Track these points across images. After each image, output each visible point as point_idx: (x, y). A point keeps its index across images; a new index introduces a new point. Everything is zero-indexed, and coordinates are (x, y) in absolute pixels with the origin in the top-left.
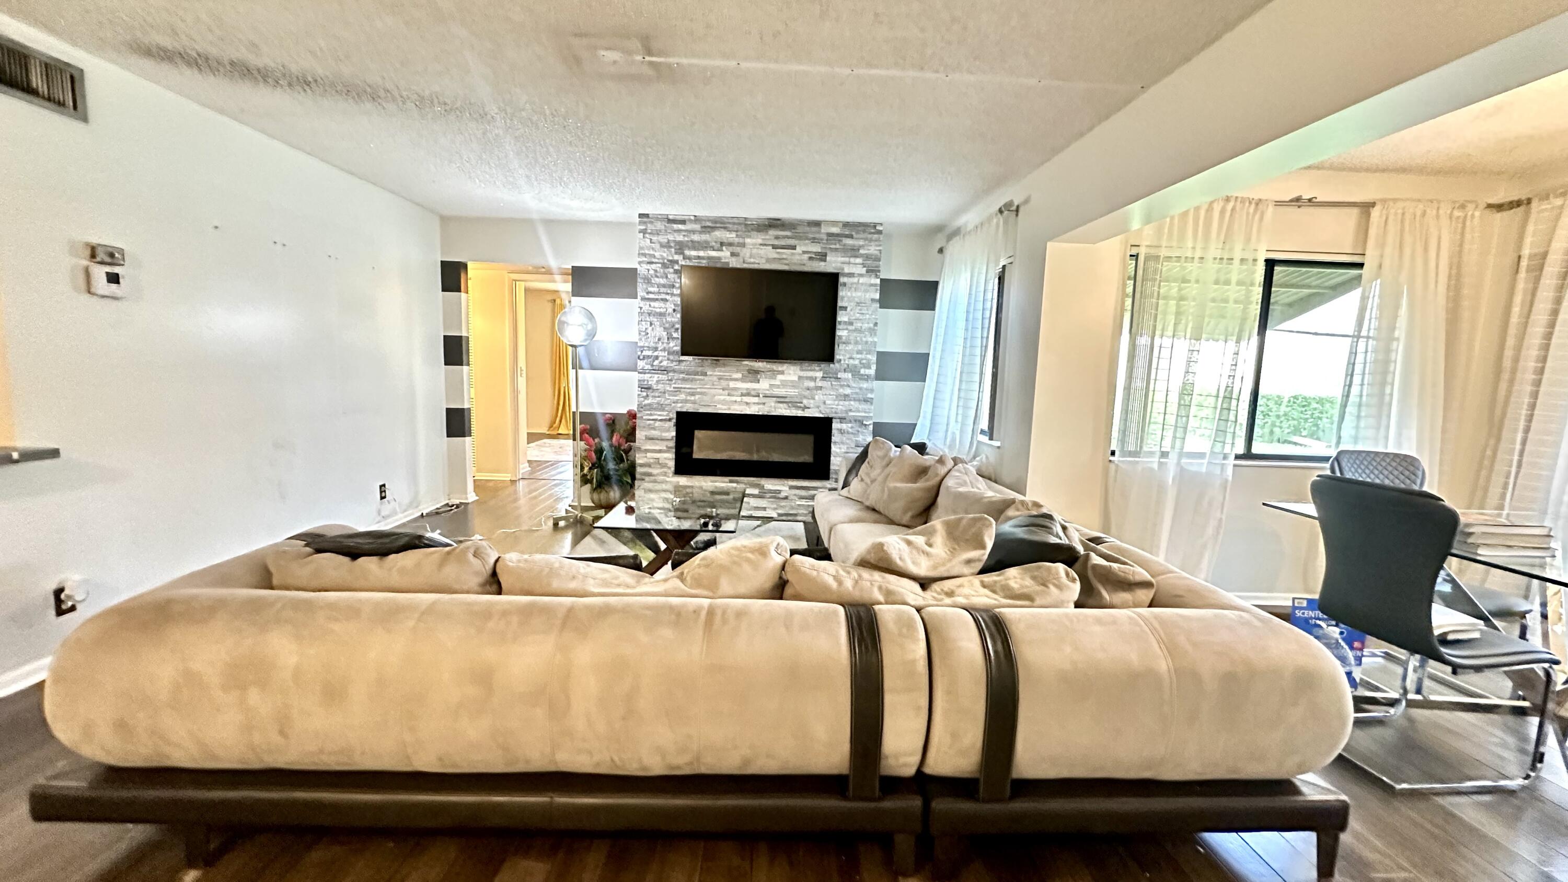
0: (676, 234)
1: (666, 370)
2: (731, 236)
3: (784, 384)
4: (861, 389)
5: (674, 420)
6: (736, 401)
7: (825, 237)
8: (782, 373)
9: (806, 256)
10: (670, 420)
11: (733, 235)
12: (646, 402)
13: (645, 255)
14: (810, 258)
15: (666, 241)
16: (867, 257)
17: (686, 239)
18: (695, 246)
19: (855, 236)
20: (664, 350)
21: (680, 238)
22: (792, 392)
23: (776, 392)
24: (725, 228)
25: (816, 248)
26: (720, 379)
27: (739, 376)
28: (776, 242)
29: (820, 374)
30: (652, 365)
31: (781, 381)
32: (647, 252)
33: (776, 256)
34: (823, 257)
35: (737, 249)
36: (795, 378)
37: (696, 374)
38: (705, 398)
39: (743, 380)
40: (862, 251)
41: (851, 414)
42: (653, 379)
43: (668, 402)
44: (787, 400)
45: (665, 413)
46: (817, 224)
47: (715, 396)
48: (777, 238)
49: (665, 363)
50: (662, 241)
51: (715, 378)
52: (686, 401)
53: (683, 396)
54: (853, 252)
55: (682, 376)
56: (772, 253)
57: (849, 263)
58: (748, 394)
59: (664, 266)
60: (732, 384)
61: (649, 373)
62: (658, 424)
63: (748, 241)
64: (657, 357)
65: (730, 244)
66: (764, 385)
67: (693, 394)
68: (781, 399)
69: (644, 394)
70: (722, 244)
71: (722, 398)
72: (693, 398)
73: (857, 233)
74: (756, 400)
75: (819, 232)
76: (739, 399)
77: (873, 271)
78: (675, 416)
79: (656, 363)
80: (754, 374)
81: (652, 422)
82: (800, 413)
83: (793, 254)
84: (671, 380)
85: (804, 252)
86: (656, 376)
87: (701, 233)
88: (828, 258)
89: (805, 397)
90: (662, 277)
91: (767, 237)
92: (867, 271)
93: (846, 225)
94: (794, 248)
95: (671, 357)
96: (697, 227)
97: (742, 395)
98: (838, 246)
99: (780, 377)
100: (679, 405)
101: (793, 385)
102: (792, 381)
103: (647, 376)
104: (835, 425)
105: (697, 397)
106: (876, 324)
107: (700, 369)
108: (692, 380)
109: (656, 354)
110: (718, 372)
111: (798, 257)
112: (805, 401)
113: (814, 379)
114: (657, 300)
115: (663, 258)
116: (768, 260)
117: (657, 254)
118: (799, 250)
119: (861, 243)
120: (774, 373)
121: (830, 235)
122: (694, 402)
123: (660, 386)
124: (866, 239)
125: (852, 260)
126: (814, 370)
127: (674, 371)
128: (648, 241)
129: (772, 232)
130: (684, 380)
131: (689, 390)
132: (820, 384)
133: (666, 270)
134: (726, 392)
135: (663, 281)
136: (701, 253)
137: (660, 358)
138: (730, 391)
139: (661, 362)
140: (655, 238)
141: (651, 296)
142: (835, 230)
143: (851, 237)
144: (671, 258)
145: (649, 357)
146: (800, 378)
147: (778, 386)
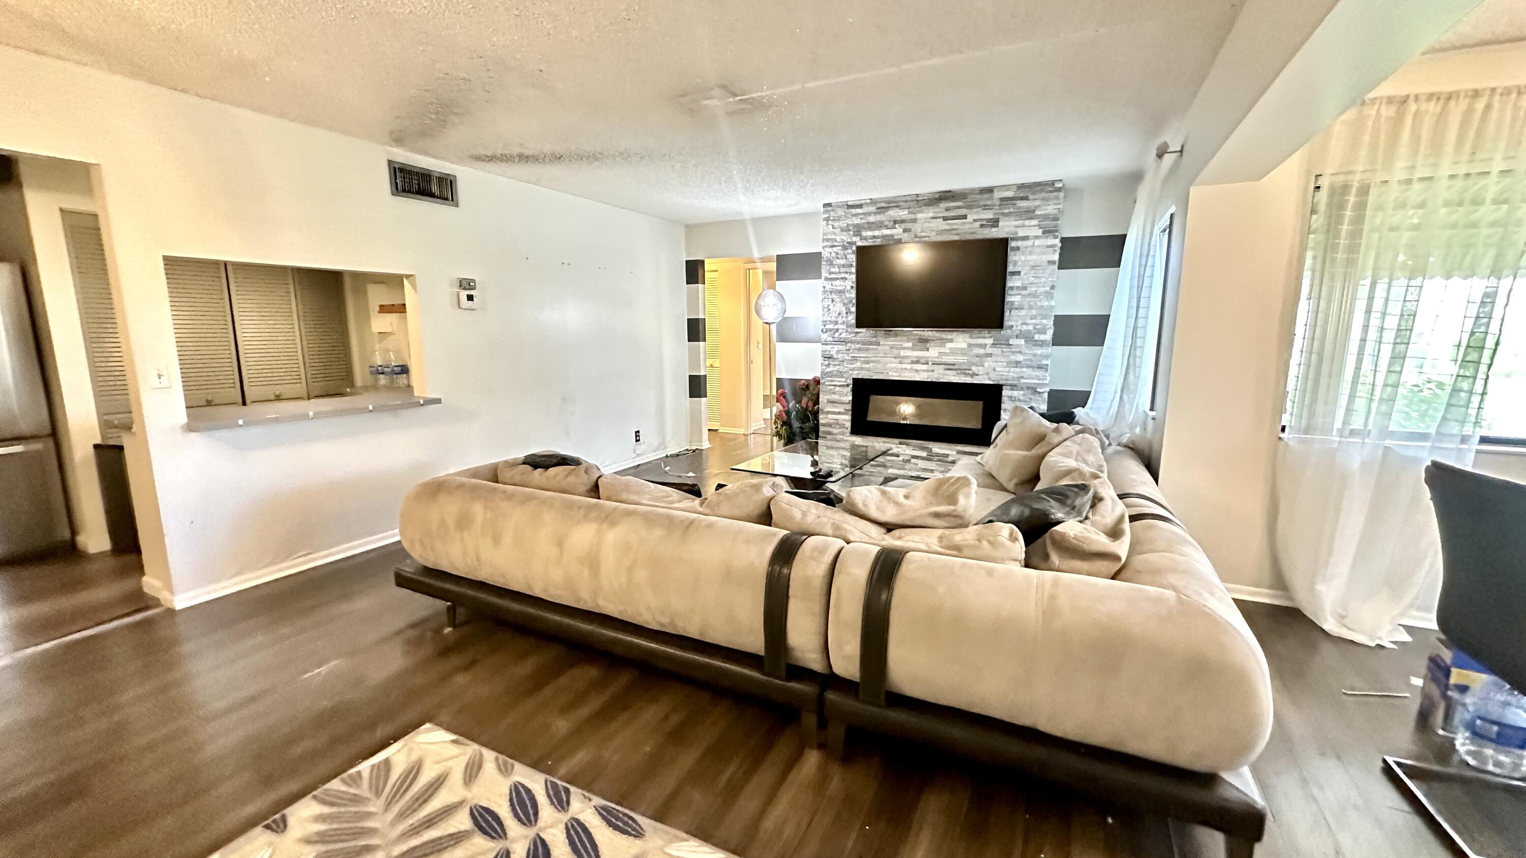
0: (854, 218)
1: (844, 342)
2: (903, 214)
3: (953, 352)
4: (1035, 355)
5: (851, 386)
6: (906, 369)
7: (998, 203)
8: (951, 341)
9: (978, 224)
10: (848, 385)
11: (906, 212)
12: (829, 370)
13: (827, 240)
14: (982, 226)
15: (845, 225)
16: (1045, 217)
17: (863, 221)
18: (871, 226)
19: (1030, 197)
20: (843, 323)
21: (857, 221)
22: (960, 359)
23: (945, 359)
24: (897, 207)
25: (989, 215)
26: (891, 348)
27: (910, 344)
28: (947, 214)
29: (990, 341)
30: (834, 337)
31: (951, 349)
32: (829, 237)
33: (947, 227)
34: (995, 223)
35: (909, 225)
36: (965, 346)
37: (871, 343)
38: (878, 365)
39: (913, 349)
40: (1038, 213)
41: (1023, 381)
42: (833, 350)
43: (845, 370)
44: (956, 367)
45: (843, 380)
46: (990, 190)
47: (887, 364)
48: (947, 209)
49: (844, 335)
50: (843, 225)
51: (887, 348)
52: (862, 369)
53: (858, 364)
54: (1029, 214)
55: (858, 346)
56: (942, 225)
57: (1024, 226)
58: (917, 362)
59: (844, 248)
60: (903, 353)
61: (830, 344)
62: (837, 389)
63: (919, 216)
64: (837, 330)
65: (903, 221)
66: (933, 352)
67: (868, 363)
68: (950, 367)
69: (827, 363)
70: (895, 222)
71: (894, 365)
72: (867, 366)
73: (1033, 193)
74: (925, 367)
75: (992, 198)
76: (909, 367)
77: (1048, 232)
78: (851, 382)
79: (837, 335)
80: (924, 342)
81: (833, 387)
82: (968, 380)
83: (963, 224)
84: (849, 350)
85: (975, 221)
86: (837, 346)
87: (875, 213)
88: (1000, 224)
89: (974, 364)
90: (842, 258)
91: (938, 210)
92: (1044, 233)
93: (1021, 187)
94: (965, 217)
95: (849, 330)
96: (872, 209)
97: (912, 362)
98: (1011, 210)
99: (949, 345)
100: (856, 372)
101: (963, 352)
102: (962, 349)
103: (829, 347)
104: (1005, 392)
105: (871, 365)
106: (1053, 287)
107: (874, 339)
108: (867, 350)
109: (836, 327)
110: (891, 341)
111: (968, 226)
112: (974, 369)
113: (984, 346)
114: (838, 278)
115: (843, 241)
116: (940, 232)
117: (838, 238)
118: (970, 218)
119: (1037, 203)
120: (943, 341)
121: (1003, 199)
122: (869, 370)
123: (840, 356)
124: (1043, 199)
125: (1027, 222)
126: (984, 337)
127: (851, 342)
128: (831, 227)
129: (944, 205)
130: (859, 349)
131: (863, 359)
132: (989, 350)
133: (846, 252)
134: (898, 360)
135: (842, 262)
136: (877, 233)
137: (840, 331)
138: (901, 359)
139: (841, 334)
140: (836, 224)
141: (833, 276)
142: (1009, 194)
143: (1026, 198)
144: (849, 240)
145: (831, 330)
146: (970, 345)
147: (946, 354)
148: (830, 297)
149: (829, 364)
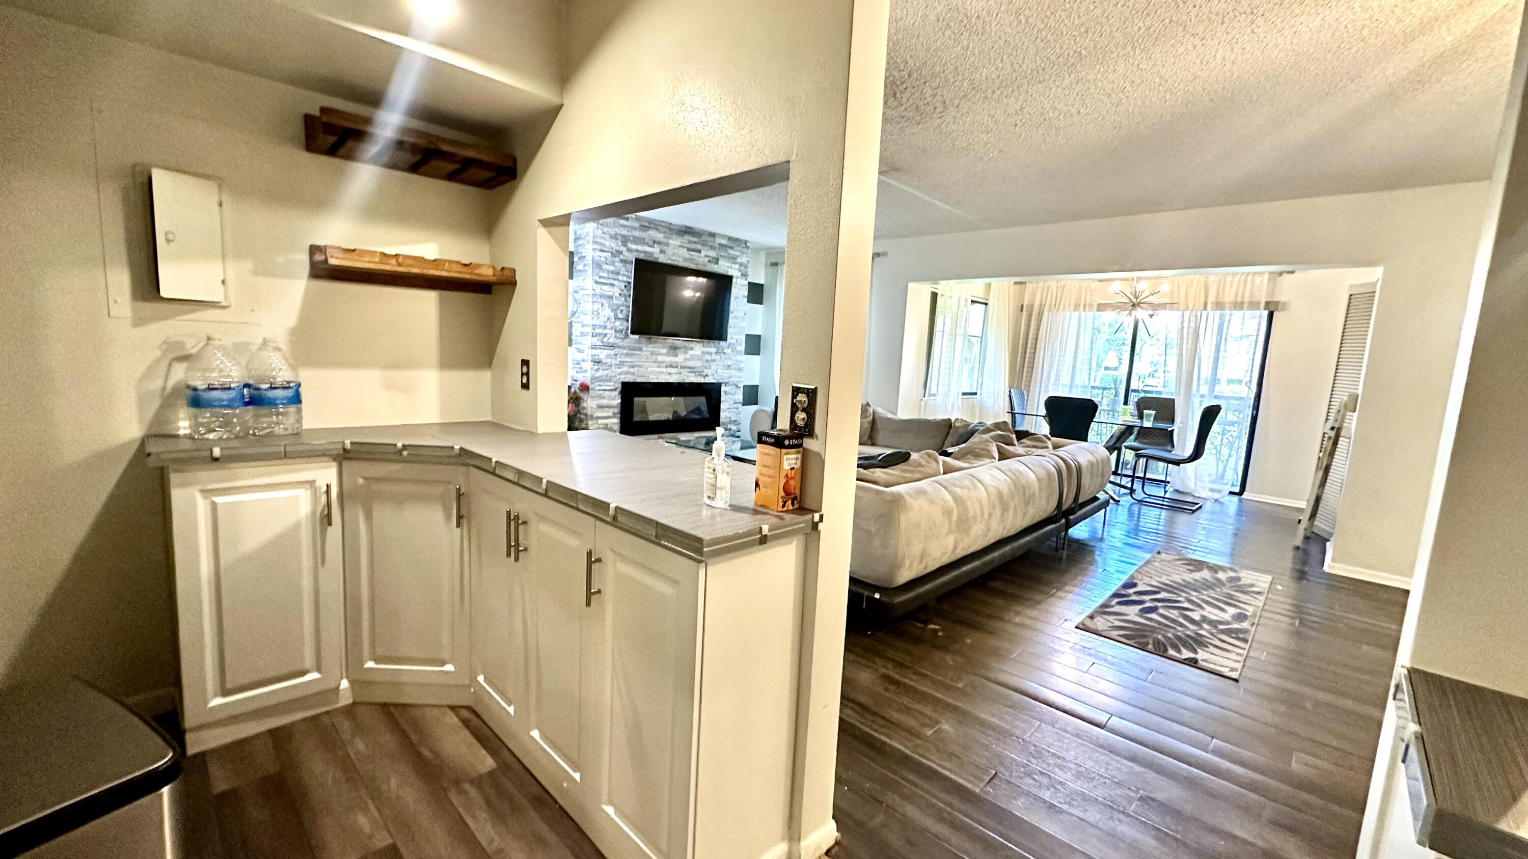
0: (621, 228)
1: (612, 346)
2: (660, 236)
3: (693, 358)
4: (737, 361)
5: (619, 390)
6: (662, 372)
7: (718, 246)
8: (692, 349)
9: (706, 259)
10: (615, 390)
11: (662, 236)
12: (598, 374)
13: (597, 243)
14: (709, 261)
15: (614, 233)
16: (741, 265)
17: (629, 233)
18: (637, 241)
19: (735, 248)
20: (612, 328)
21: (625, 232)
22: (698, 364)
23: (688, 363)
24: (657, 229)
25: (713, 254)
26: (651, 354)
27: (664, 351)
28: (689, 246)
29: (713, 350)
30: (602, 342)
31: (691, 355)
32: (599, 241)
33: (688, 256)
34: (716, 261)
35: (665, 248)
36: (699, 353)
37: (635, 349)
38: (642, 369)
39: (668, 355)
40: (738, 260)
41: (731, 379)
42: (603, 354)
43: (614, 374)
44: (695, 370)
45: (612, 384)
46: (713, 235)
47: (647, 368)
48: (690, 242)
49: (612, 340)
50: (611, 232)
51: (649, 353)
52: (628, 373)
53: (625, 369)
54: (733, 259)
55: (625, 351)
56: (684, 253)
57: (731, 268)
58: (671, 366)
59: (613, 255)
60: (660, 358)
61: (600, 349)
62: (607, 393)
63: (671, 242)
64: (606, 335)
65: (659, 243)
66: (680, 358)
67: (633, 367)
68: (692, 369)
69: (596, 367)
70: (654, 242)
71: (654, 369)
72: (632, 370)
73: (736, 245)
74: (675, 370)
75: (714, 242)
76: (665, 370)
77: (744, 275)
78: (620, 386)
79: (605, 340)
80: (674, 349)
81: (602, 392)
82: (701, 380)
83: (699, 257)
84: (616, 355)
85: (706, 256)
86: (605, 351)
87: (640, 230)
88: (720, 263)
89: (706, 368)
90: (611, 265)
91: (684, 241)
92: (742, 275)
93: (730, 239)
94: (700, 252)
95: (618, 335)
96: (637, 225)
97: (667, 367)
98: (725, 254)
99: (691, 352)
100: (623, 376)
101: (700, 358)
102: (698, 356)
103: (597, 352)
104: (723, 388)
105: (636, 369)
106: (745, 314)
107: (637, 346)
108: (632, 355)
109: (605, 331)
110: (650, 348)
111: (701, 259)
112: (706, 371)
113: (711, 354)
114: (606, 284)
115: (612, 249)
116: (685, 259)
117: (607, 243)
118: (703, 253)
119: (738, 253)
120: (687, 349)
121: (720, 245)
122: (633, 374)
123: (608, 361)
124: (740, 251)
125: (733, 265)
126: (710, 347)
127: (619, 347)
128: (600, 231)
129: (687, 238)
130: (627, 354)
131: (630, 364)
132: (714, 357)
133: (614, 259)
134: (656, 365)
135: (611, 268)
136: (640, 248)
137: (608, 336)
138: (659, 364)
139: (609, 339)
140: (605, 230)
141: (602, 280)
142: (724, 242)
143: (732, 248)
144: (617, 249)
145: (599, 334)
146: (703, 353)
147: (689, 360)
148: (599, 301)
149: (598, 369)
